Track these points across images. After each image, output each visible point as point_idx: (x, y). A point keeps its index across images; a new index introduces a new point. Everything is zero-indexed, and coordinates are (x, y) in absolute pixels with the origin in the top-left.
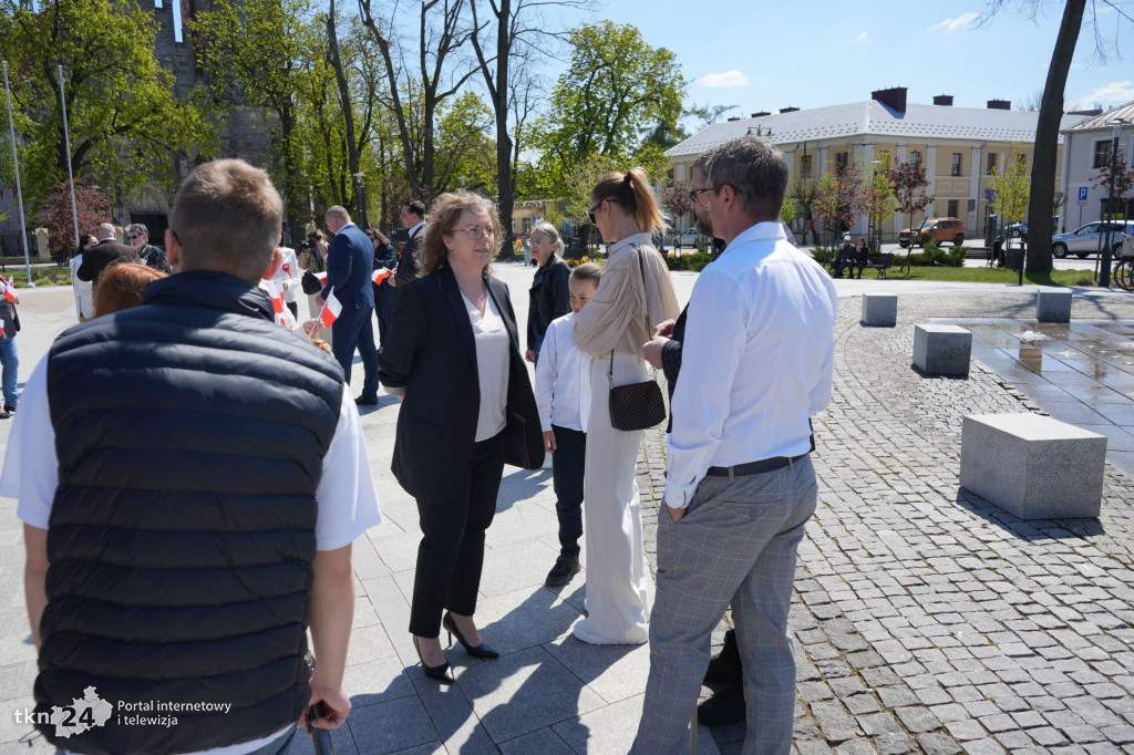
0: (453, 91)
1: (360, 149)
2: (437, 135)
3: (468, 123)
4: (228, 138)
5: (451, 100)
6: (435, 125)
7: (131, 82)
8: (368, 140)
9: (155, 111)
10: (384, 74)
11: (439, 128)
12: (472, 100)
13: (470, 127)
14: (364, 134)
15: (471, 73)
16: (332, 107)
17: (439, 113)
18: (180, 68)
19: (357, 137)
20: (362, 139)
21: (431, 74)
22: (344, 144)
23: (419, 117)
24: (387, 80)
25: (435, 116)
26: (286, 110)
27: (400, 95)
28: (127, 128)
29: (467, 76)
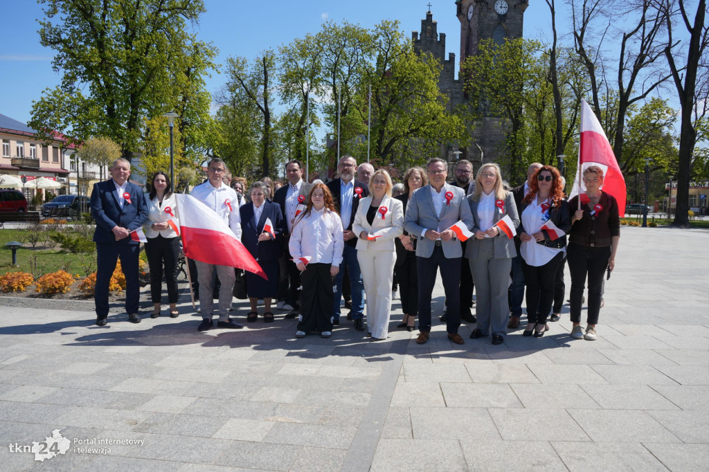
0: (644, 96)
1: (566, 141)
2: (626, 130)
3: (653, 121)
4: (479, 137)
5: (640, 104)
6: (625, 124)
7: (423, 103)
8: (572, 136)
9: (433, 119)
10: (588, 88)
11: (628, 126)
12: (658, 104)
13: (654, 124)
14: (569, 131)
15: (660, 82)
16: (548, 112)
17: (629, 115)
18: (455, 95)
19: (565, 133)
20: (568, 134)
21: (626, 86)
22: (554, 139)
23: (613, 119)
24: (591, 93)
25: (626, 117)
26: (517, 116)
27: (600, 102)
28: (417, 130)
29: (656, 84)
